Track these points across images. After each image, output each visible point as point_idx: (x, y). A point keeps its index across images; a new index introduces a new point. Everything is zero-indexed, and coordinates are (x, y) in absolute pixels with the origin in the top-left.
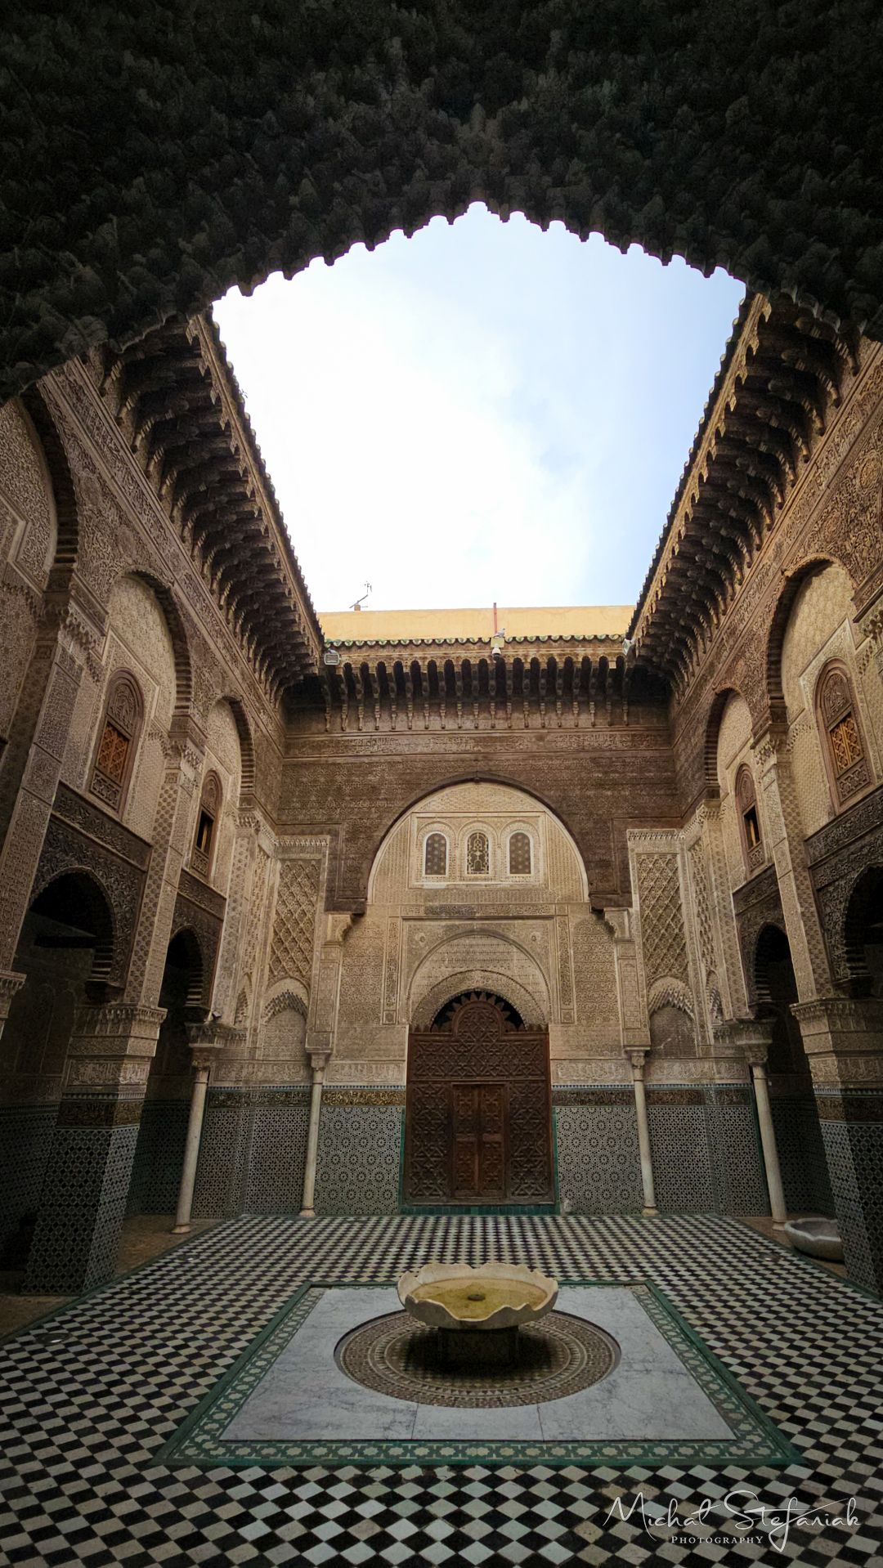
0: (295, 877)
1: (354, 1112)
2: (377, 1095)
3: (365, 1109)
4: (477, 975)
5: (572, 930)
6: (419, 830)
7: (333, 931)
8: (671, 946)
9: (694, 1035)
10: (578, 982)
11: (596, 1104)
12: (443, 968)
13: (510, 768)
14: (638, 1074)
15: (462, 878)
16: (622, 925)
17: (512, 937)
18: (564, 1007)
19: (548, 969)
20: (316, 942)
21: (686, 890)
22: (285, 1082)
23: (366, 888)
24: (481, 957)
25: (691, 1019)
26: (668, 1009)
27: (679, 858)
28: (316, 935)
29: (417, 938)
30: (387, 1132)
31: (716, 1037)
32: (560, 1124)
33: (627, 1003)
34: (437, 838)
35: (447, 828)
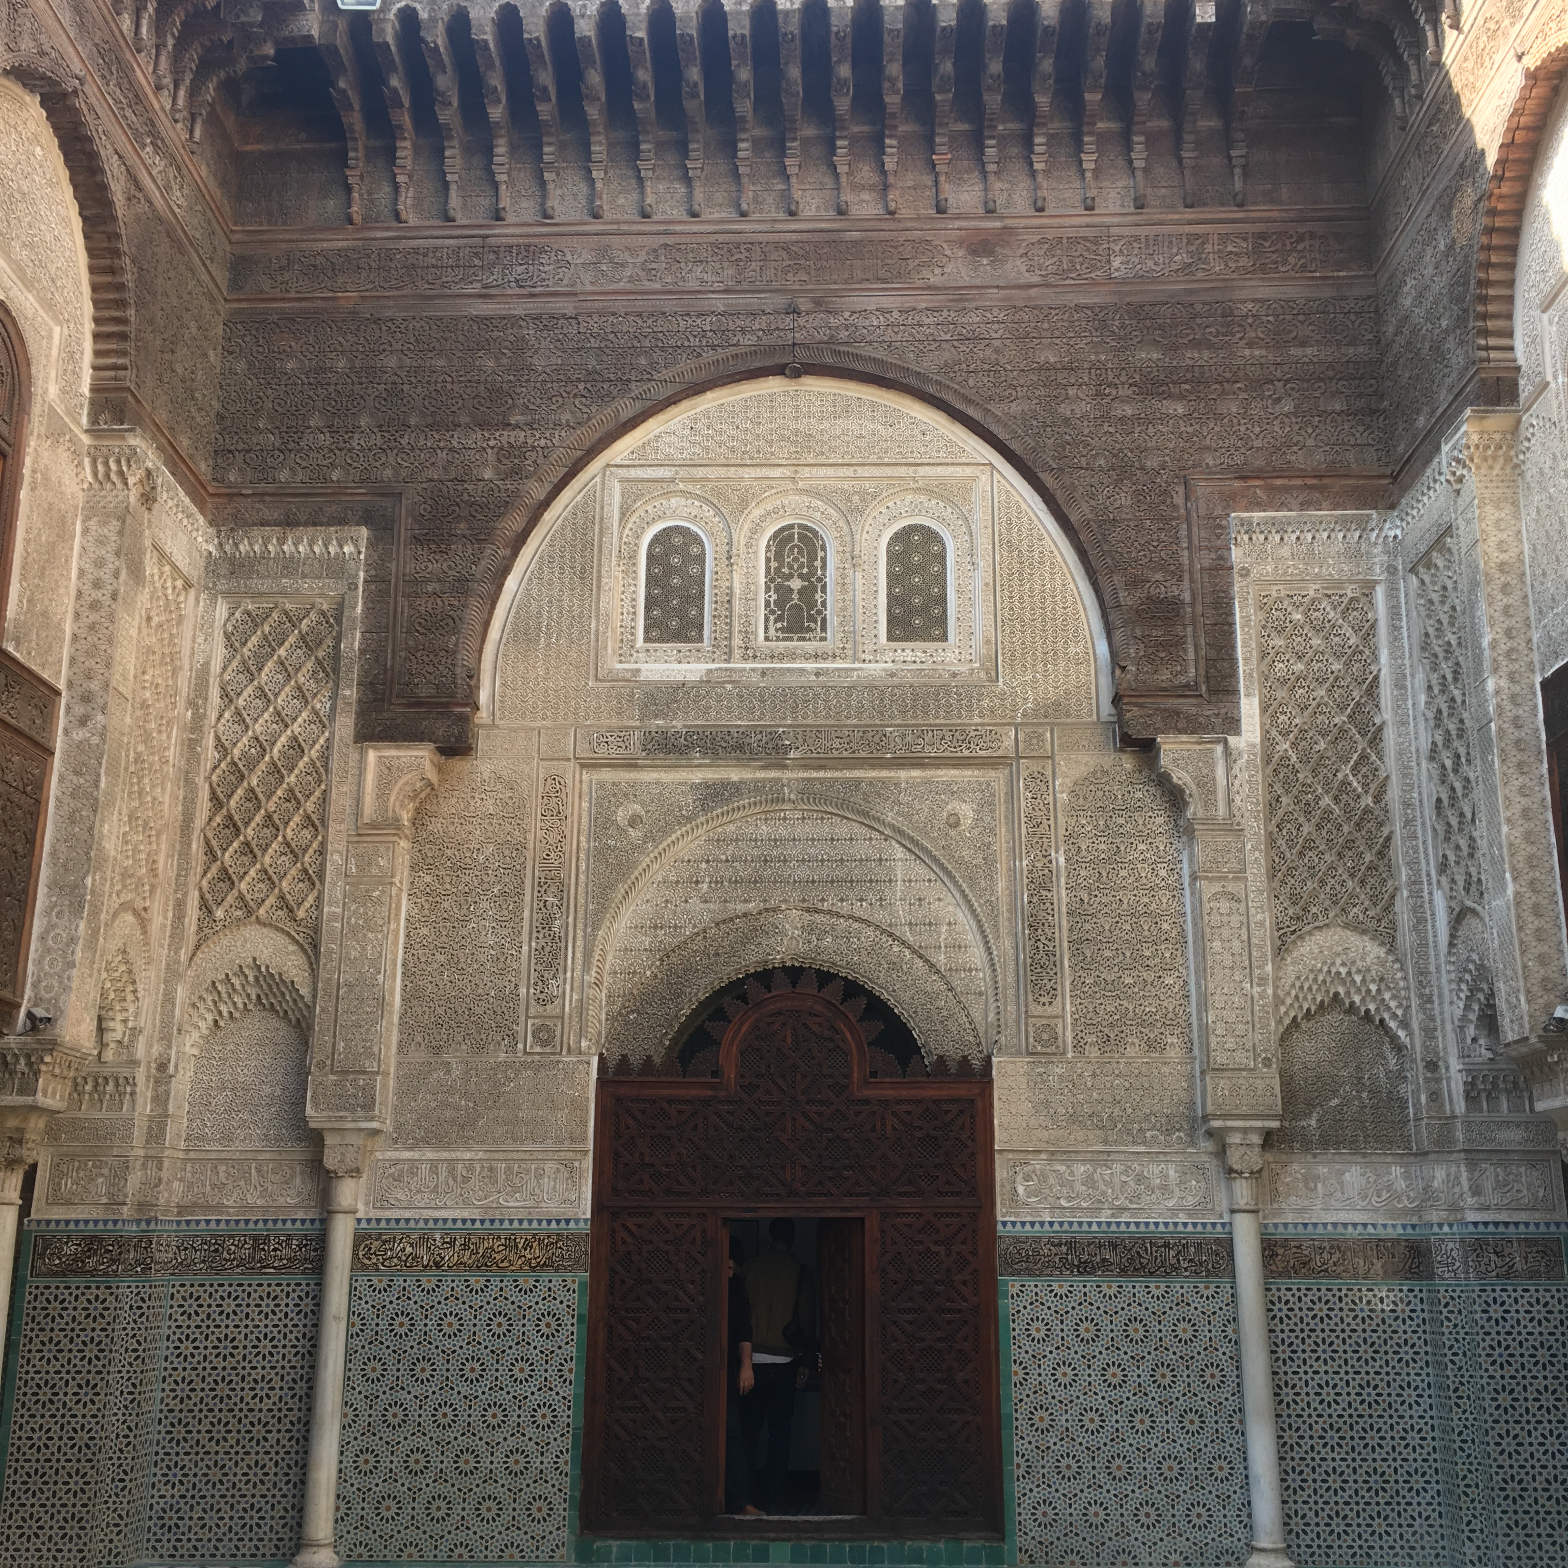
0: (271, 644)
1: (446, 1290)
2: (511, 1243)
3: (477, 1281)
4: (792, 924)
5: (1063, 797)
6: (625, 512)
7: (382, 794)
8: (1350, 844)
9: (1406, 1090)
10: (1076, 944)
11: (1123, 1272)
12: (695, 902)
13: (889, 335)
14: (1243, 1192)
15: (750, 653)
16: (1206, 785)
17: (890, 817)
18: (1036, 1010)
19: (993, 907)
20: (333, 828)
21: (1399, 684)
22: (252, 1208)
23: (473, 675)
24: (803, 872)
25: (1398, 1048)
26: (1334, 1018)
27: (1380, 593)
28: (333, 808)
29: (621, 816)
30: (538, 1341)
31: (1471, 1097)
32: (1018, 1329)
33: (1218, 1000)
34: (677, 540)
35: (708, 512)
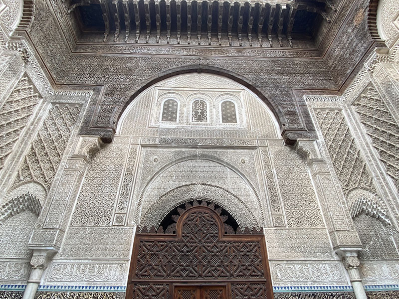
2: (95, 297)
4: (199, 188)
5: (272, 156)
6: (159, 96)
8: (354, 166)
10: (283, 194)
12: (171, 182)
14: (355, 274)
15: (188, 124)
16: (313, 151)
18: (274, 213)
19: (257, 184)
20: (65, 155)
23: (115, 123)
24: (201, 175)
26: (365, 215)
27: (343, 111)
33: (332, 208)
34: (171, 102)
35: (178, 96)
